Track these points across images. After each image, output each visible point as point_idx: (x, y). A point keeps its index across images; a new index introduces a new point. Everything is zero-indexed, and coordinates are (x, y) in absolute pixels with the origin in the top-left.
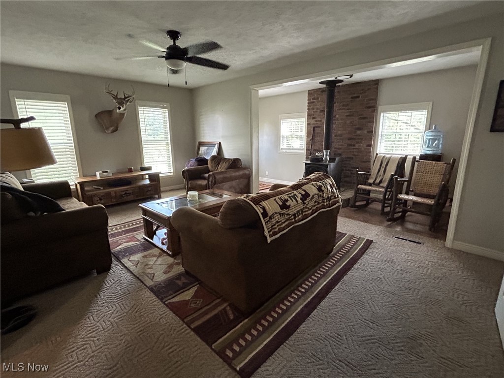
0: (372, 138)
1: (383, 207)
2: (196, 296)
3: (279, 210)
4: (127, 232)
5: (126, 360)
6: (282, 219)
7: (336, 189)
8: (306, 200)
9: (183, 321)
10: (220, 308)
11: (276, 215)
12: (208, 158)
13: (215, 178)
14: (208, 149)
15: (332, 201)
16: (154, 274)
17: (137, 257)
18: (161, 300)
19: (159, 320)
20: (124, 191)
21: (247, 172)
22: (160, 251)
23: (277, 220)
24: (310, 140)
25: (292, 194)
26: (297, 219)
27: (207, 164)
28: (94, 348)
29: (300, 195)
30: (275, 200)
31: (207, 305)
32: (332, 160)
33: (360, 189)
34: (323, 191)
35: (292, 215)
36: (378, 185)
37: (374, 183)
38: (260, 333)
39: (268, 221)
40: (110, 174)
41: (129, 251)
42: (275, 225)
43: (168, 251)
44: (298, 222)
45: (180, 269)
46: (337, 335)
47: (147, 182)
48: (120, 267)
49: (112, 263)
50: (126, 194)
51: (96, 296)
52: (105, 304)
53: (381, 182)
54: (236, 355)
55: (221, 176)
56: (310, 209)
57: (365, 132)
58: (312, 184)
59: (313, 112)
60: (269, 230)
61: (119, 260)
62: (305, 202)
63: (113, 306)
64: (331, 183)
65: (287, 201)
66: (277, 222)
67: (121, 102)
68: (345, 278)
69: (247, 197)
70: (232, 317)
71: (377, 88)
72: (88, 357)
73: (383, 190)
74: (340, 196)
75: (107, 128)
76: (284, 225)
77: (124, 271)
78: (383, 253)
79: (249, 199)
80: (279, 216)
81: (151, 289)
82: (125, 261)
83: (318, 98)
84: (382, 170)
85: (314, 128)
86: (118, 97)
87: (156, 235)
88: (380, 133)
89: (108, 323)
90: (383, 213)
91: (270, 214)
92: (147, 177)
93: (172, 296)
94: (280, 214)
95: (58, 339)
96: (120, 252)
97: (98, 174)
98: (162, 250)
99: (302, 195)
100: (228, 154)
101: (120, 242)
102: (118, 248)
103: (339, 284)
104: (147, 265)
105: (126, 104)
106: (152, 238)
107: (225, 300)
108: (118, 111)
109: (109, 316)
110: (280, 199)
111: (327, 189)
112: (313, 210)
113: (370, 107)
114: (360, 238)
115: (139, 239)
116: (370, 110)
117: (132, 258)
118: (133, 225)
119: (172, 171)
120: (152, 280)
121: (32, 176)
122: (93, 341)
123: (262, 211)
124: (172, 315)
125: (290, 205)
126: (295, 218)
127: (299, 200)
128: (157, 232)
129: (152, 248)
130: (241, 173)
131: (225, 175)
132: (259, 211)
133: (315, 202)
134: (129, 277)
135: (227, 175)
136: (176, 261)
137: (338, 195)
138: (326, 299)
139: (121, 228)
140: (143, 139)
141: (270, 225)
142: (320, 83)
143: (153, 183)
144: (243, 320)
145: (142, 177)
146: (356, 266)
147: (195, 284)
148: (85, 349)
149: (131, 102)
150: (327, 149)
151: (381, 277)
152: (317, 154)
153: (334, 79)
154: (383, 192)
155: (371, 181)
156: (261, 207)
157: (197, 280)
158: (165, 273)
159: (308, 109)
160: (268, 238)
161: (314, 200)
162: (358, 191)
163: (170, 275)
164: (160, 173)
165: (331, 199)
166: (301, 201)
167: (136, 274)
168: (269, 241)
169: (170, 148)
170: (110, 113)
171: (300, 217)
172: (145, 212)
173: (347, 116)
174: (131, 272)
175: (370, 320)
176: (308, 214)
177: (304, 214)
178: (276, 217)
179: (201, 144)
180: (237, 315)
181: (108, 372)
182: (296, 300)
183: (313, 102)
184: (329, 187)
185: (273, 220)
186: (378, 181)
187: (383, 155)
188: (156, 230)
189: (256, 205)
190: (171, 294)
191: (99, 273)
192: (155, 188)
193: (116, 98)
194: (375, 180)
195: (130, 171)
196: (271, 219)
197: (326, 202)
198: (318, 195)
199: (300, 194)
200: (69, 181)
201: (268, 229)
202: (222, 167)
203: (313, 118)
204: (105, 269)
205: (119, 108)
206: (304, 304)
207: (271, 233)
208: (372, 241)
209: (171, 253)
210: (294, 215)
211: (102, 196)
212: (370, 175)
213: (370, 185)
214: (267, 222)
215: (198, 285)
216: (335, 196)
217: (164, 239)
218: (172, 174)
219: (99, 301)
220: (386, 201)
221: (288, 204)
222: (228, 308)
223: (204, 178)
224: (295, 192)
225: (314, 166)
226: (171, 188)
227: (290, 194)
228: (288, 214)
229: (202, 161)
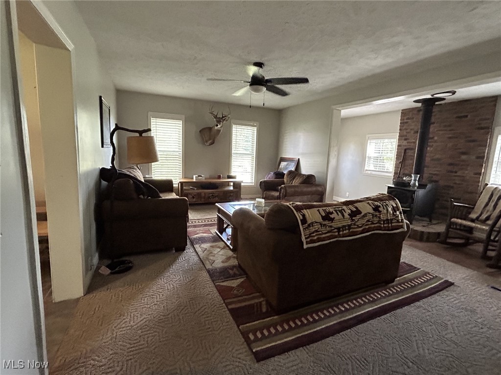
0: (483, 165)
1: (486, 249)
2: (240, 286)
3: (320, 220)
4: (205, 225)
5: (176, 314)
6: (324, 230)
7: (400, 213)
8: (355, 216)
9: (224, 300)
10: (257, 301)
11: (315, 224)
12: (285, 172)
13: (286, 190)
14: (287, 164)
15: (393, 224)
16: (214, 261)
17: (206, 246)
18: (213, 281)
19: (207, 295)
20: (212, 193)
21: (320, 189)
22: (224, 245)
23: (317, 229)
24: (400, 163)
25: (340, 209)
26: (341, 233)
27: (283, 178)
28: (158, 299)
29: (350, 212)
30: (318, 210)
31: (247, 295)
32: (421, 186)
33: (456, 224)
34: (380, 212)
35: (335, 228)
36: (484, 222)
37: (477, 218)
38: (284, 331)
39: (307, 228)
40: (203, 179)
41: (202, 240)
42: (313, 233)
43: (230, 246)
44: (343, 237)
45: (234, 262)
46: (363, 359)
47: (232, 188)
48: (192, 250)
49: (186, 245)
50: (213, 196)
51: (170, 266)
52: (174, 273)
53: (488, 218)
54: (257, 340)
55: (293, 190)
56: (361, 227)
57: (473, 157)
58: (368, 203)
59: (407, 132)
60: (307, 236)
61: (192, 245)
62: (354, 218)
63: (179, 276)
64: (395, 205)
65: (332, 213)
66: (317, 231)
67: (219, 120)
68: (399, 311)
69: (293, 204)
70: (264, 310)
71: (495, 105)
72: (153, 304)
73: (487, 228)
74: (405, 221)
75: (207, 142)
76: (324, 236)
77: (194, 254)
78: (463, 300)
79: (292, 206)
80: (320, 226)
81: (208, 271)
82: (197, 246)
83: (413, 118)
84: (492, 204)
85: (405, 150)
86: (218, 116)
87: (225, 232)
88: (496, 159)
89: (171, 286)
90: (485, 257)
91: (309, 222)
92: (232, 184)
93: (223, 280)
94: (321, 224)
95: (140, 287)
96: (195, 239)
97: (194, 177)
98: (226, 244)
99: (352, 211)
100: (305, 170)
101: (198, 232)
102: (196, 236)
103: (388, 315)
104: (211, 253)
105: (223, 122)
106: (221, 234)
107: (263, 296)
108: (216, 128)
109: (174, 281)
110: (324, 211)
111: (387, 210)
112: (363, 229)
113: (482, 128)
114: (436, 276)
115: (212, 232)
116: (482, 131)
117: (203, 245)
118: (211, 221)
119: (253, 182)
120: (211, 265)
121: (153, 174)
122: (159, 295)
123: (301, 218)
124: (218, 294)
125: (334, 218)
126: (339, 232)
127: (346, 215)
128: (227, 229)
129: (219, 241)
130: (314, 189)
131: (297, 189)
132: (299, 217)
133: (368, 221)
134: (196, 258)
135: (299, 190)
136: (234, 255)
137: (402, 220)
138: (365, 324)
139: (202, 222)
140: (233, 152)
141: (308, 232)
142: (415, 101)
143: (235, 190)
144: (274, 316)
145: (228, 184)
146: (418, 304)
147: (244, 276)
148: (152, 298)
149: (226, 121)
150: (416, 173)
151: (449, 323)
152: (404, 178)
153: (429, 96)
154: (487, 230)
155: (473, 216)
156: (301, 215)
157: (246, 274)
158: (223, 262)
159: (400, 130)
160: (305, 243)
161: (366, 219)
162: (450, 225)
163: (226, 264)
164: (242, 182)
165: (391, 223)
166: (349, 217)
167: (201, 257)
168: (305, 246)
169: (254, 161)
170: (210, 129)
171: (345, 232)
172: (220, 211)
173: (450, 138)
174: (198, 255)
175: (410, 360)
176: (357, 231)
177: (351, 230)
178: (316, 227)
179: (283, 160)
180: (269, 310)
181: (162, 317)
182: (331, 315)
183: (407, 123)
184: (390, 209)
185: (311, 228)
186: (484, 216)
187: (495, 186)
188: (227, 227)
189: (297, 212)
190: (222, 279)
191: (176, 251)
192: (236, 193)
193: (216, 117)
194: (480, 215)
195: (219, 177)
196: (310, 227)
197: (384, 224)
198: (373, 215)
199: (350, 209)
200: (173, 181)
201: (305, 235)
202: (296, 182)
203: (406, 139)
204: (181, 249)
205: (217, 126)
206: (339, 321)
207: (309, 240)
208: (452, 284)
209: (232, 247)
210: (339, 229)
211: (195, 195)
212: (473, 208)
213: (473, 221)
214: (305, 229)
215: (245, 278)
216: (398, 221)
217: (230, 235)
218: (253, 184)
219: (171, 270)
220: (491, 243)
221: (332, 216)
222: (264, 303)
223: (277, 190)
224: (344, 207)
225: (399, 191)
226: (251, 197)
227: (338, 208)
228: (331, 227)
229: (280, 175)
